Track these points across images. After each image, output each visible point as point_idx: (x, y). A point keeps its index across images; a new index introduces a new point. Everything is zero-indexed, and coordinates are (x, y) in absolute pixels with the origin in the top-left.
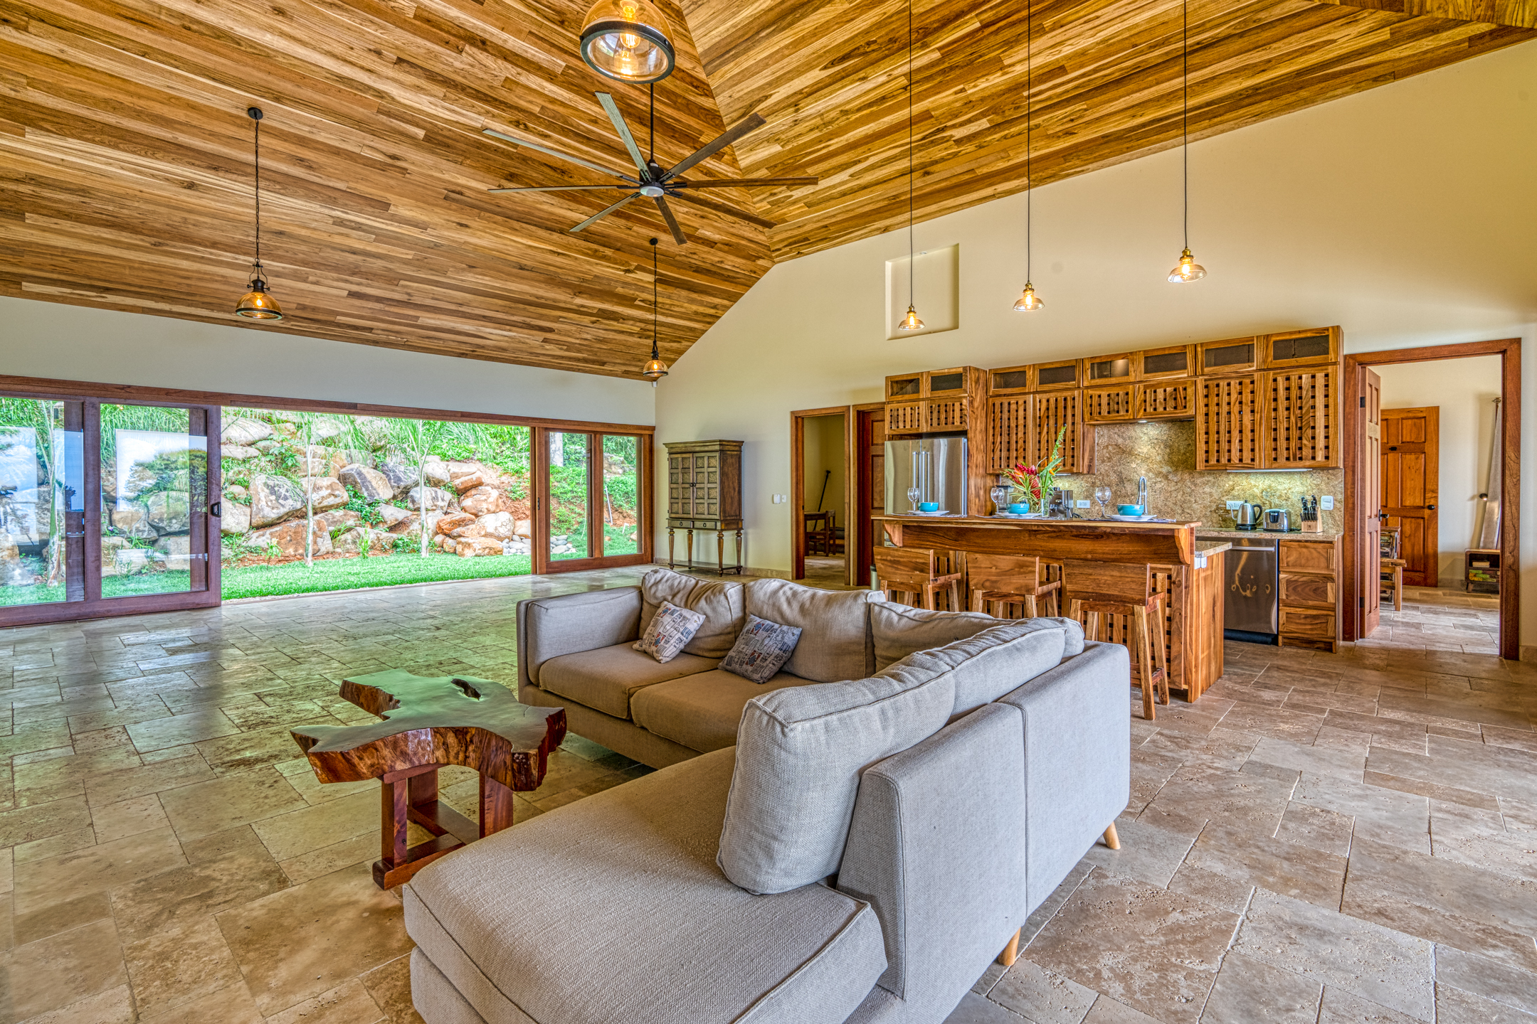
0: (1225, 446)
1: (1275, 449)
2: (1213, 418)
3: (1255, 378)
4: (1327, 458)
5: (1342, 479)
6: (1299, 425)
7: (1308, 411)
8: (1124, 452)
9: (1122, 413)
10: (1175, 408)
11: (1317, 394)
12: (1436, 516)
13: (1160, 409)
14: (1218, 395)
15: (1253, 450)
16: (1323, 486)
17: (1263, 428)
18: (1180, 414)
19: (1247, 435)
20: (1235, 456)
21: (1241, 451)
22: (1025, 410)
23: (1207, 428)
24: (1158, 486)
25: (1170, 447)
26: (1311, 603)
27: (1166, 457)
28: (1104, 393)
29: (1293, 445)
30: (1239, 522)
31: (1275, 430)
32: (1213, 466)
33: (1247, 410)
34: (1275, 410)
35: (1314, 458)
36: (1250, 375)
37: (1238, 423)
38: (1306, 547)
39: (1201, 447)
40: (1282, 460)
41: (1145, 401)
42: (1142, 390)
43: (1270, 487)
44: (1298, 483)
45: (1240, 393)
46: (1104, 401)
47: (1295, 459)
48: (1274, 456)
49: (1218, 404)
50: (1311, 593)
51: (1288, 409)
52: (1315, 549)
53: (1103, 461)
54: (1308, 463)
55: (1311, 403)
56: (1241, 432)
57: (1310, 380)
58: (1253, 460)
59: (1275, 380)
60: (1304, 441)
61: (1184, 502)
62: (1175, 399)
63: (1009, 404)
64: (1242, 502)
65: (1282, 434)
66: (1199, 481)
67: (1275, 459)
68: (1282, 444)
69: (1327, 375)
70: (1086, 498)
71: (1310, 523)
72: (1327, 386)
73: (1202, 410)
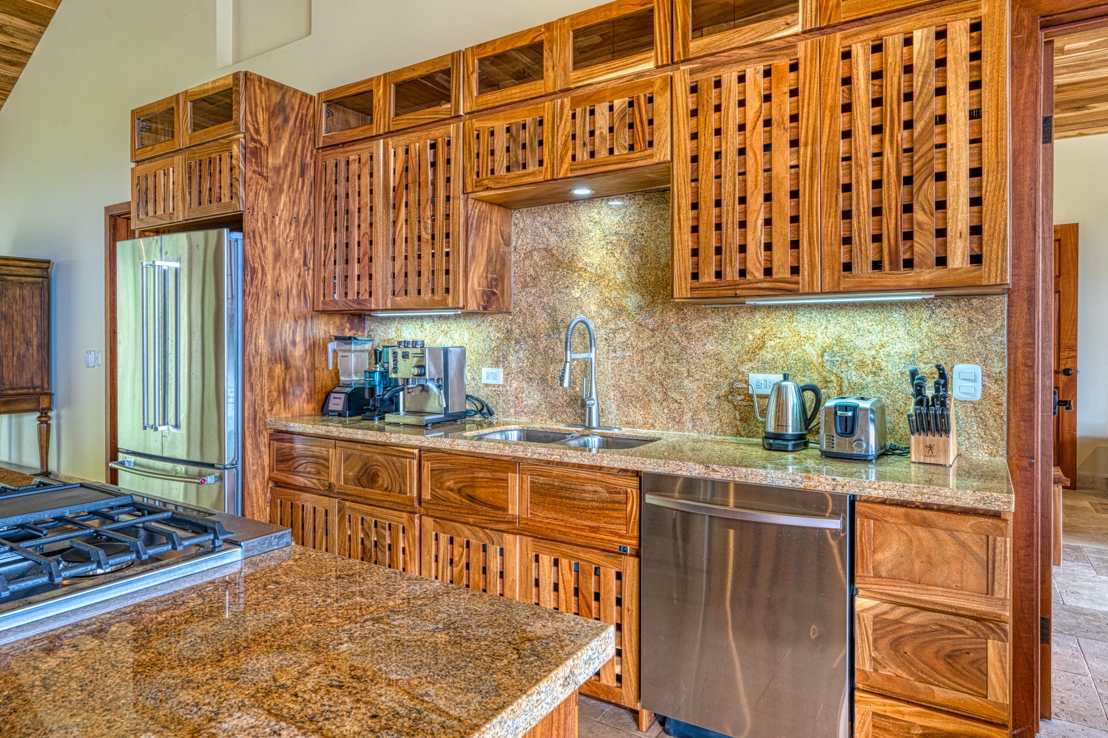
0: (733, 236)
1: (847, 241)
2: (708, 166)
3: (801, 54)
4: (976, 259)
5: (1002, 320)
6: (905, 172)
7: (927, 133)
8: (559, 264)
9: (531, 169)
10: (631, 148)
11: (951, 83)
12: (1075, 386)
13: (603, 154)
14: (718, 108)
15: (795, 244)
16: (958, 340)
17: (817, 187)
18: (642, 160)
19: (784, 205)
20: (755, 259)
21: (768, 247)
22: (371, 175)
23: (696, 193)
24: (620, 338)
25: (641, 250)
26: (941, 694)
27: (634, 274)
28: (499, 125)
29: (891, 222)
30: (771, 428)
31: (847, 188)
32: (707, 287)
33: (781, 138)
34: (847, 134)
35: (942, 261)
36: (789, 45)
37: (761, 176)
38: (926, 524)
39: (684, 240)
40: (862, 269)
41: (574, 137)
42: (568, 112)
43: (839, 340)
44: (902, 332)
45: (767, 98)
46: (501, 141)
47: (894, 266)
48: (844, 259)
49: (718, 132)
50: (940, 665)
51: (877, 130)
52: (950, 531)
53: (525, 286)
54: (928, 274)
55: (936, 105)
56: (768, 198)
57: (933, 43)
58: (795, 270)
59: (847, 55)
60: (919, 215)
61: (667, 375)
62: (631, 126)
63: (348, 163)
64: (778, 377)
65: (864, 197)
66: (695, 326)
67: (847, 267)
68: (864, 224)
69: (976, 27)
70: (496, 363)
71: (930, 439)
72: (976, 56)
73: (686, 147)
